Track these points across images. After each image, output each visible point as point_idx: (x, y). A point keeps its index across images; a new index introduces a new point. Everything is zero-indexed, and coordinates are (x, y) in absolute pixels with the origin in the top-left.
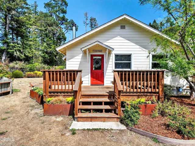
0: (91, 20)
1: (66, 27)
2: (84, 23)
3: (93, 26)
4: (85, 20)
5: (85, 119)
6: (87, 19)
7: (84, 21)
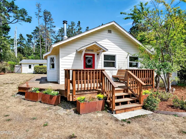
0: (45, 13)
1: (17, 16)
2: (36, 15)
3: (47, 20)
4: (38, 12)
5: (121, 111)
6: (39, 11)
7: (36, 13)
